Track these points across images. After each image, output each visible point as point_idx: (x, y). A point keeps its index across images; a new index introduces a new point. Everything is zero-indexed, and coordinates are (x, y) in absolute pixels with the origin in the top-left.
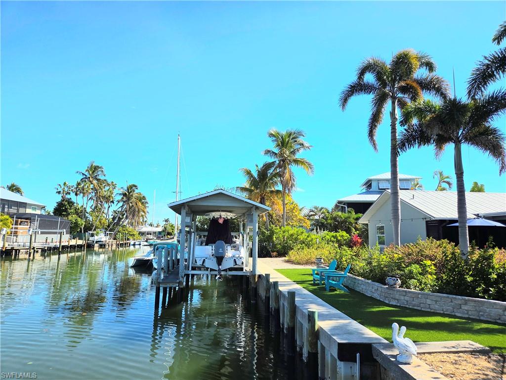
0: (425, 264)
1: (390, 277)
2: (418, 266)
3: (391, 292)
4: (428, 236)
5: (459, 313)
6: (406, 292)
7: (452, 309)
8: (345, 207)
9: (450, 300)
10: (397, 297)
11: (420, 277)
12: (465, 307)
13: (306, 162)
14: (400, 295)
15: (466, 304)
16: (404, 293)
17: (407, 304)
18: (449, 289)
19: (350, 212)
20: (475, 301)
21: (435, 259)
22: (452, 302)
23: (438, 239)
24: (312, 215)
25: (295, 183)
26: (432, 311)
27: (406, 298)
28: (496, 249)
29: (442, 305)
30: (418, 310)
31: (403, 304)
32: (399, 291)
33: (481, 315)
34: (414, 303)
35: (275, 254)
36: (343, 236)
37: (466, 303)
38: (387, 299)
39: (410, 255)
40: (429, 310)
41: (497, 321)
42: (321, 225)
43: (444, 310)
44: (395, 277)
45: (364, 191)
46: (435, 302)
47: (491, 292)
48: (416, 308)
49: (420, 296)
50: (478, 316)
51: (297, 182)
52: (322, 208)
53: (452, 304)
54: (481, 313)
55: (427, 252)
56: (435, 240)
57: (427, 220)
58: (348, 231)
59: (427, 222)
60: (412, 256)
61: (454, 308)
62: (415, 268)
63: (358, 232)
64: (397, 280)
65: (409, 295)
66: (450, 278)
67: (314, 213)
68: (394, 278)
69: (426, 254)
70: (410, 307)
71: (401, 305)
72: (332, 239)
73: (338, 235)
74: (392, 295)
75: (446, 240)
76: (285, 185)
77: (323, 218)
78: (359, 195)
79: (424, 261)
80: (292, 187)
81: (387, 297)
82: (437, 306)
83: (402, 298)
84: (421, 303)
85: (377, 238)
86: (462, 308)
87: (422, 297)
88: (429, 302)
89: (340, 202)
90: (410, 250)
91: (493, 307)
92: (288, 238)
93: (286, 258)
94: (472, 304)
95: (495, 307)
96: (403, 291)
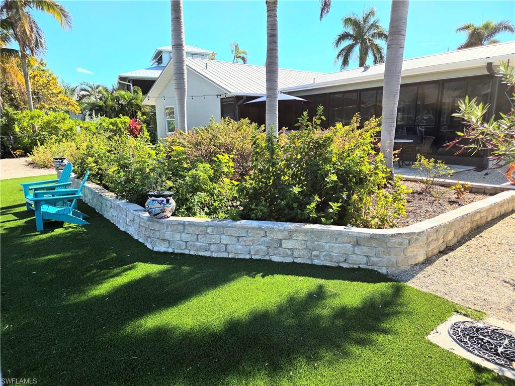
0: (220, 162)
1: (153, 198)
2: (208, 166)
3: (156, 226)
4: (223, 115)
5: (276, 255)
6: (183, 224)
7: (266, 249)
8: (130, 85)
9: (262, 234)
10: (168, 235)
11: (211, 185)
12: (287, 244)
13: (56, 6)
14: (173, 231)
15: (290, 237)
16: (181, 228)
17: (186, 248)
18: (261, 211)
19: (136, 92)
20: (306, 232)
21: (233, 148)
22: (265, 236)
23: (237, 119)
24: (84, 96)
25: (43, 41)
26: (231, 256)
27: (185, 236)
28: (339, 125)
29: (248, 243)
30: (206, 257)
31: (180, 247)
32: (171, 224)
33: (315, 256)
34: (198, 244)
35: (18, 152)
36: (125, 123)
37: (290, 235)
38: (149, 240)
39: (199, 144)
40: (225, 255)
41: (341, 265)
42: (98, 110)
43: (252, 252)
44: (163, 196)
45: (155, 65)
46: (235, 240)
47: (331, 210)
48: (201, 253)
49: (209, 230)
50: (310, 258)
51: (46, 39)
52: (98, 86)
53: (267, 240)
54: (314, 253)
55: (222, 139)
56: (232, 121)
57: (222, 97)
58: (133, 116)
59: (222, 99)
60: (202, 146)
61: (268, 248)
62: (203, 170)
63: (145, 117)
64: (168, 201)
65: (191, 230)
66: (258, 185)
67: (89, 94)
68: (161, 198)
69: (221, 141)
70: (192, 253)
71: (176, 251)
72: (111, 127)
73: (118, 122)
74: (157, 233)
75: (247, 120)
76: (24, 41)
77: (101, 99)
78: (148, 70)
79: (218, 156)
80: (37, 45)
81: (149, 237)
82: (239, 247)
83: (177, 236)
84: (211, 244)
85: (167, 122)
86: (284, 245)
87: (213, 232)
88: (225, 239)
89: (122, 79)
90: (200, 137)
91: (336, 239)
92: (42, 128)
93: (29, 159)
94: (301, 238)
95: (339, 240)
96: (179, 223)
